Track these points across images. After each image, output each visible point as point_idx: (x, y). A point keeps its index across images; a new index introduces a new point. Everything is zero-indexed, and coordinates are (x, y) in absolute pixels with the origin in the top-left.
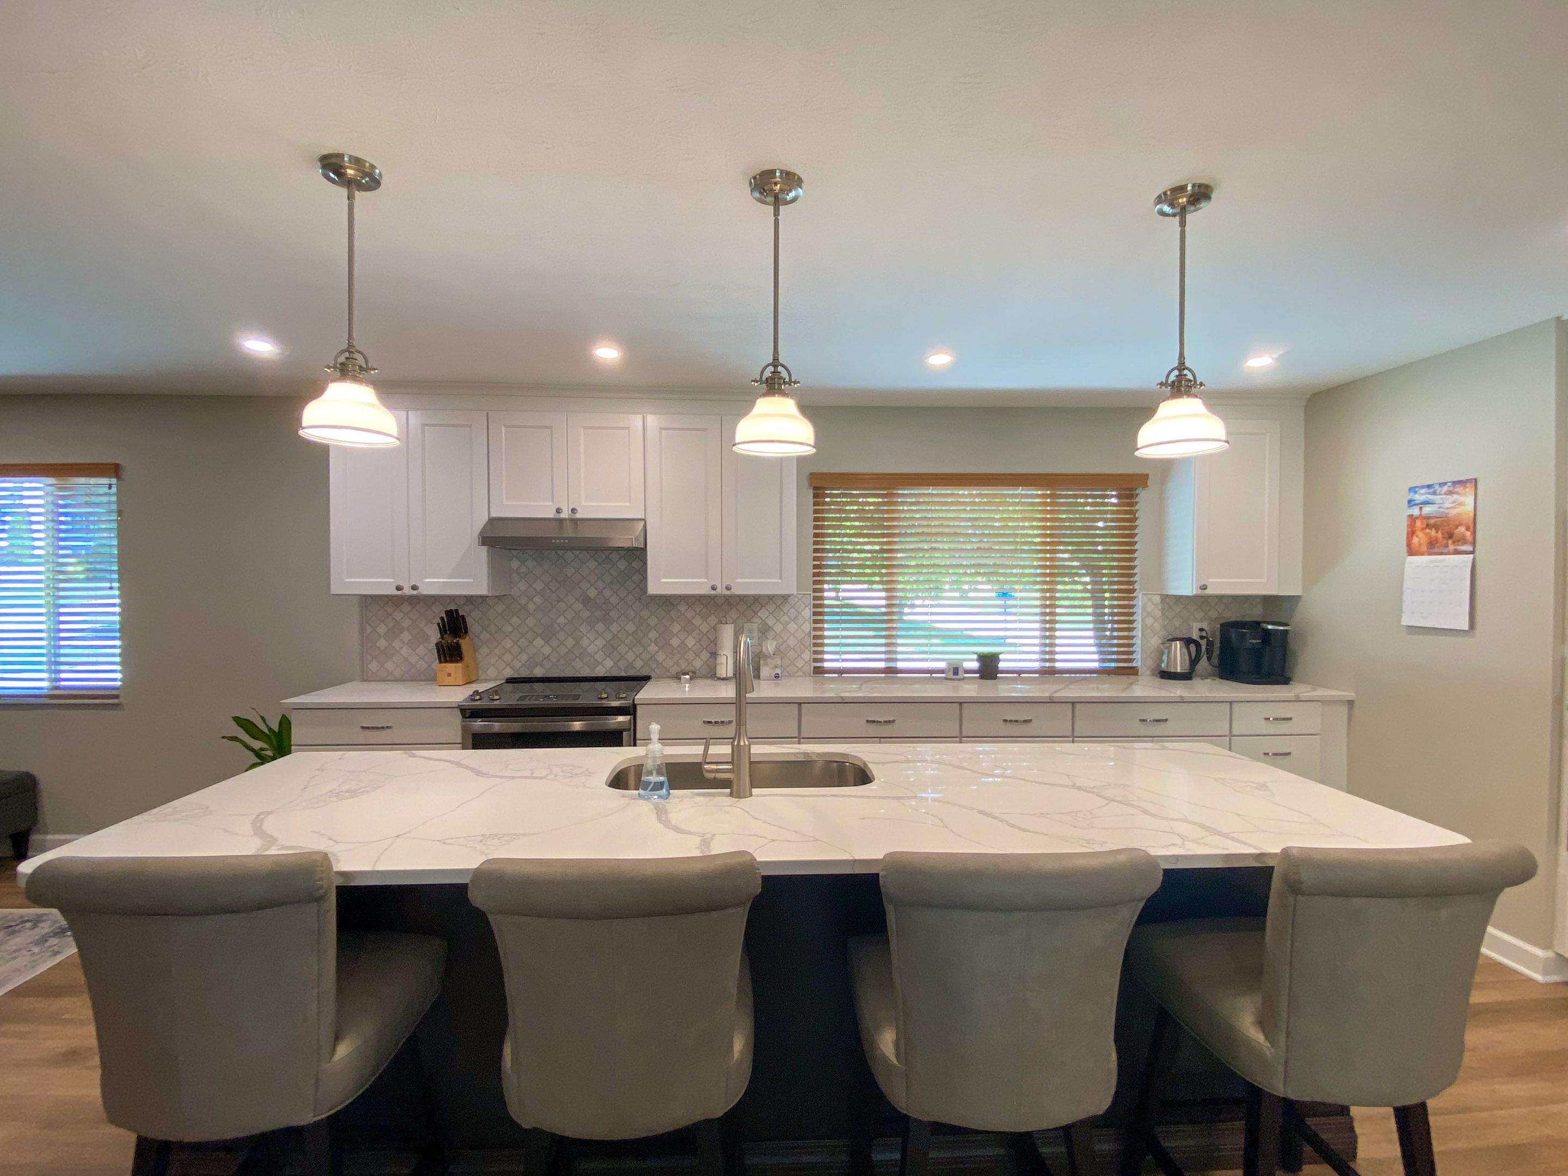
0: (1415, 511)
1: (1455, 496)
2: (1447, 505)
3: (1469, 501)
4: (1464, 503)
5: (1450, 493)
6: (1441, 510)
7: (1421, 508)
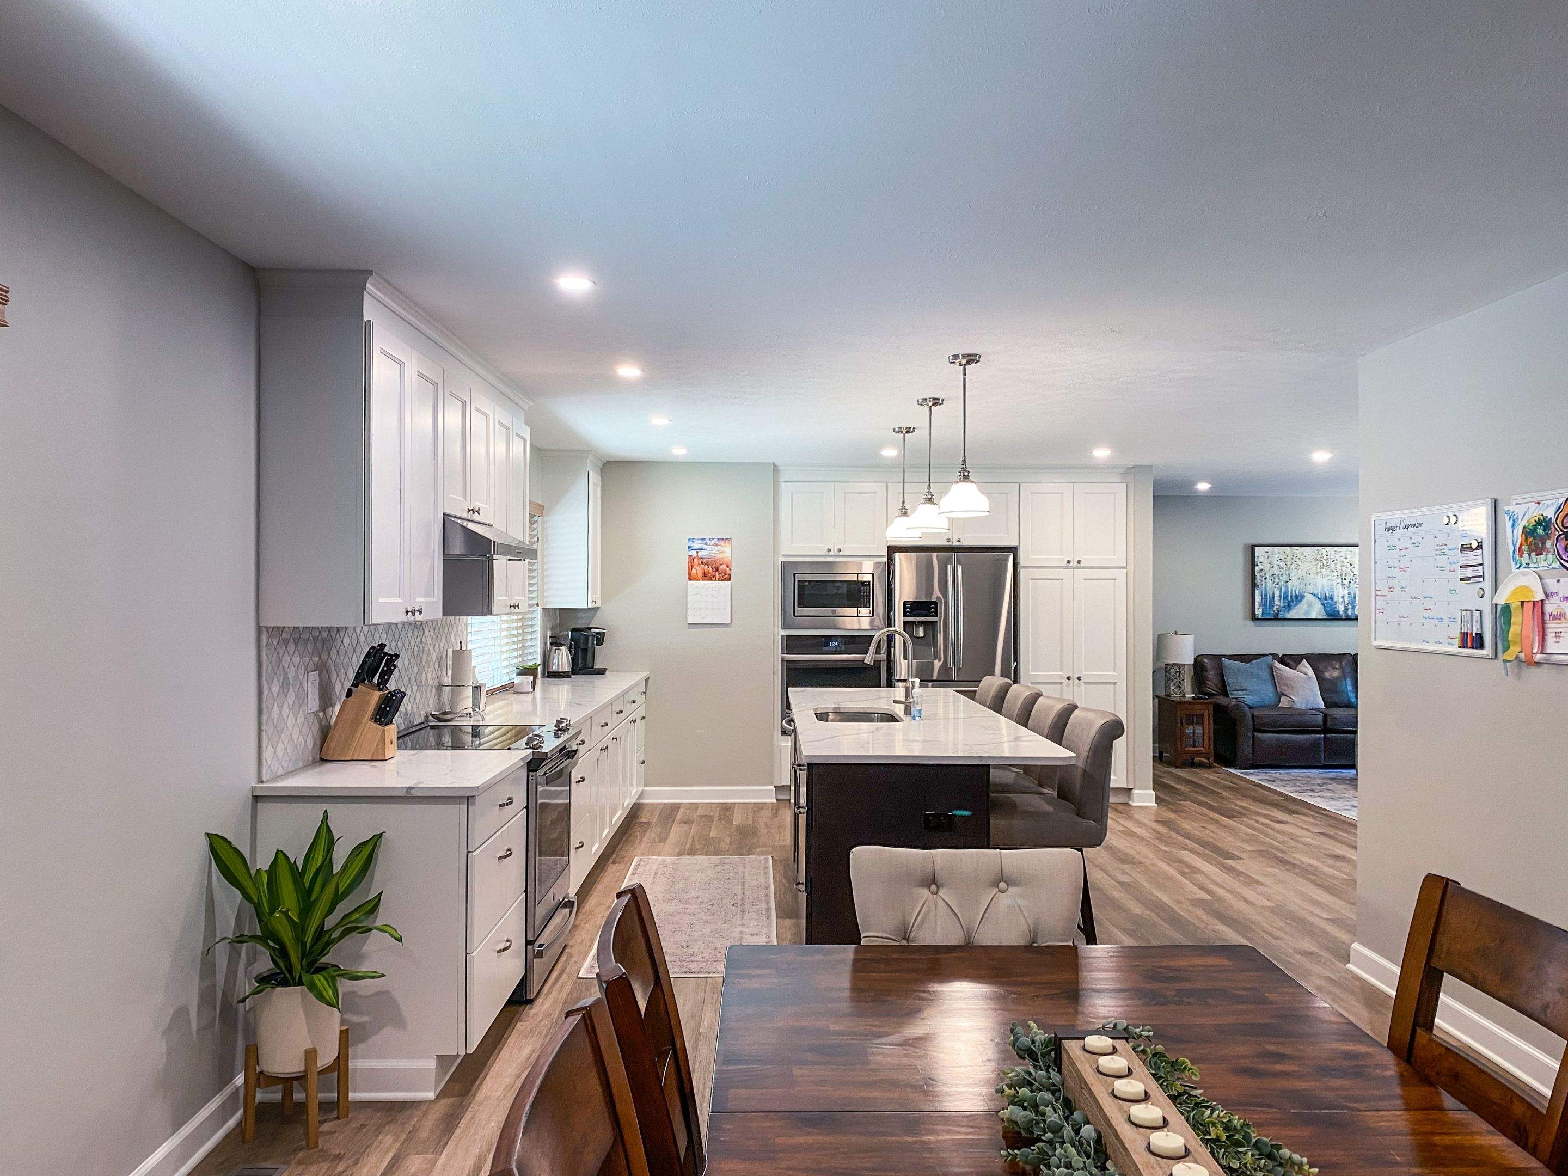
0: (694, 554)
1: (719, 547)
2: (714, 551)
3: (727, 550)
4: (724, 553)
5: (716, 545)
6: (711, 554)
7: (697, 552)
